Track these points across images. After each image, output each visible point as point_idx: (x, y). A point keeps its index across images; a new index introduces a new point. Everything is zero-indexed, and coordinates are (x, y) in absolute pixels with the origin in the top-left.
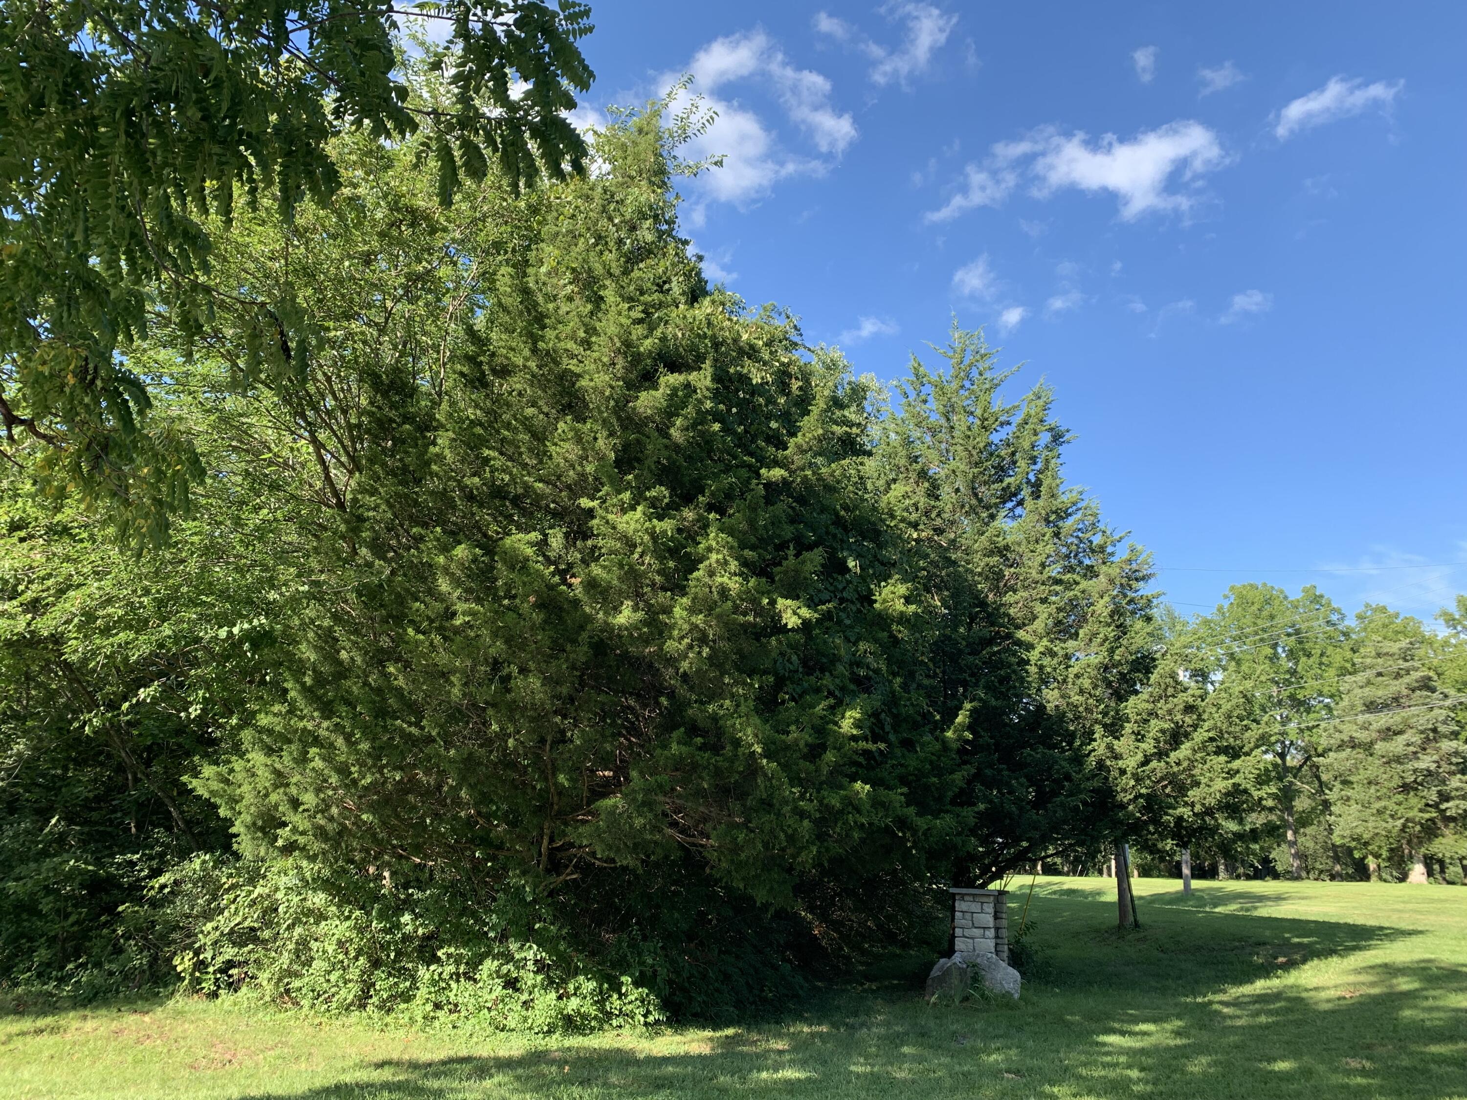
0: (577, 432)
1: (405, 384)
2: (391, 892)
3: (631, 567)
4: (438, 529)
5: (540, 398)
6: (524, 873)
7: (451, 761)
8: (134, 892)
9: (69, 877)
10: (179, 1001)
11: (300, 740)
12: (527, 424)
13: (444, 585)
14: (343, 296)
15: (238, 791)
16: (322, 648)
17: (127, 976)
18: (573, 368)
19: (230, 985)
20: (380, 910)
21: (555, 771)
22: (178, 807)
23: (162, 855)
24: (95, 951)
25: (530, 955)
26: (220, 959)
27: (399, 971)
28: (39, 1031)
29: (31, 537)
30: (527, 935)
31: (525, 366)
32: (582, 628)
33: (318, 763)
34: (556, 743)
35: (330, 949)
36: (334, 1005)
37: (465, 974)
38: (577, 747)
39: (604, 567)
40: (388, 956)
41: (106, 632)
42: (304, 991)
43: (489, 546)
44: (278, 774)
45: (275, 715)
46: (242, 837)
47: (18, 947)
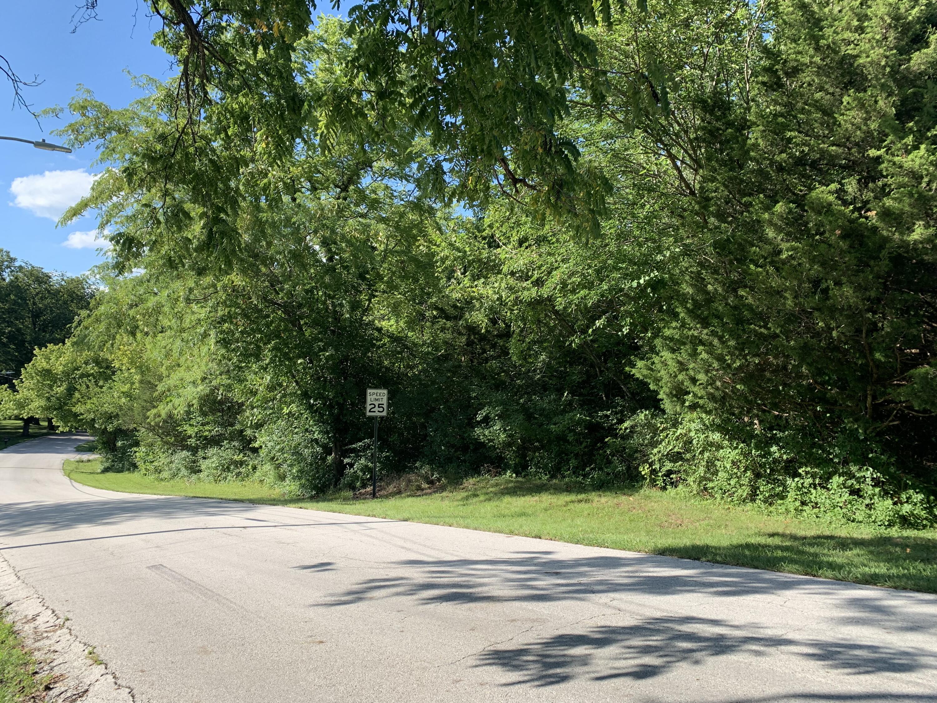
0: (859, 100)
1: (723, 102)
2: (761, 433)
3: (920, 194)
4: (761, 196)
5: (826, 83)
6: (856, 420)
7: (793, 348)
8: (612, 431)
9: (579, 422)
10: (645, 491)
11: (691, 342)
12: (818, 106)
13: (770, 233)
14: (675, 54)
15: (659, 375)
16: (696, 285)
17: (617, 476)
18: (850, 52)
19: (672, 483)
20: (756, 443)
21: (872, 350)
22: (625, 385)
23: (622, 412)
24: (598, 462)
25: (868, 474)
26: (664, 469)
27: (774, 480)
28: (580, 501)
29: (530, 245)
30: (863, 461)
31: (811, 62)
32: (881, 247)
33: (704, 355)
34: (870, 332)
35: (728, 466)
36: (735, 499)
37: (819, 484)
38: (887, 333)
39: (895, 199)
40: (765, 471)
41: (573, 291)
42: (716, 489)
43: (800, 201)
44: (680, 363)
45: (674, 329)
46: (665, 401)
47: (562, 458)
